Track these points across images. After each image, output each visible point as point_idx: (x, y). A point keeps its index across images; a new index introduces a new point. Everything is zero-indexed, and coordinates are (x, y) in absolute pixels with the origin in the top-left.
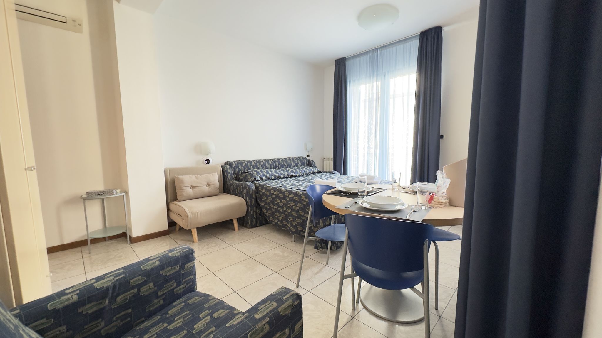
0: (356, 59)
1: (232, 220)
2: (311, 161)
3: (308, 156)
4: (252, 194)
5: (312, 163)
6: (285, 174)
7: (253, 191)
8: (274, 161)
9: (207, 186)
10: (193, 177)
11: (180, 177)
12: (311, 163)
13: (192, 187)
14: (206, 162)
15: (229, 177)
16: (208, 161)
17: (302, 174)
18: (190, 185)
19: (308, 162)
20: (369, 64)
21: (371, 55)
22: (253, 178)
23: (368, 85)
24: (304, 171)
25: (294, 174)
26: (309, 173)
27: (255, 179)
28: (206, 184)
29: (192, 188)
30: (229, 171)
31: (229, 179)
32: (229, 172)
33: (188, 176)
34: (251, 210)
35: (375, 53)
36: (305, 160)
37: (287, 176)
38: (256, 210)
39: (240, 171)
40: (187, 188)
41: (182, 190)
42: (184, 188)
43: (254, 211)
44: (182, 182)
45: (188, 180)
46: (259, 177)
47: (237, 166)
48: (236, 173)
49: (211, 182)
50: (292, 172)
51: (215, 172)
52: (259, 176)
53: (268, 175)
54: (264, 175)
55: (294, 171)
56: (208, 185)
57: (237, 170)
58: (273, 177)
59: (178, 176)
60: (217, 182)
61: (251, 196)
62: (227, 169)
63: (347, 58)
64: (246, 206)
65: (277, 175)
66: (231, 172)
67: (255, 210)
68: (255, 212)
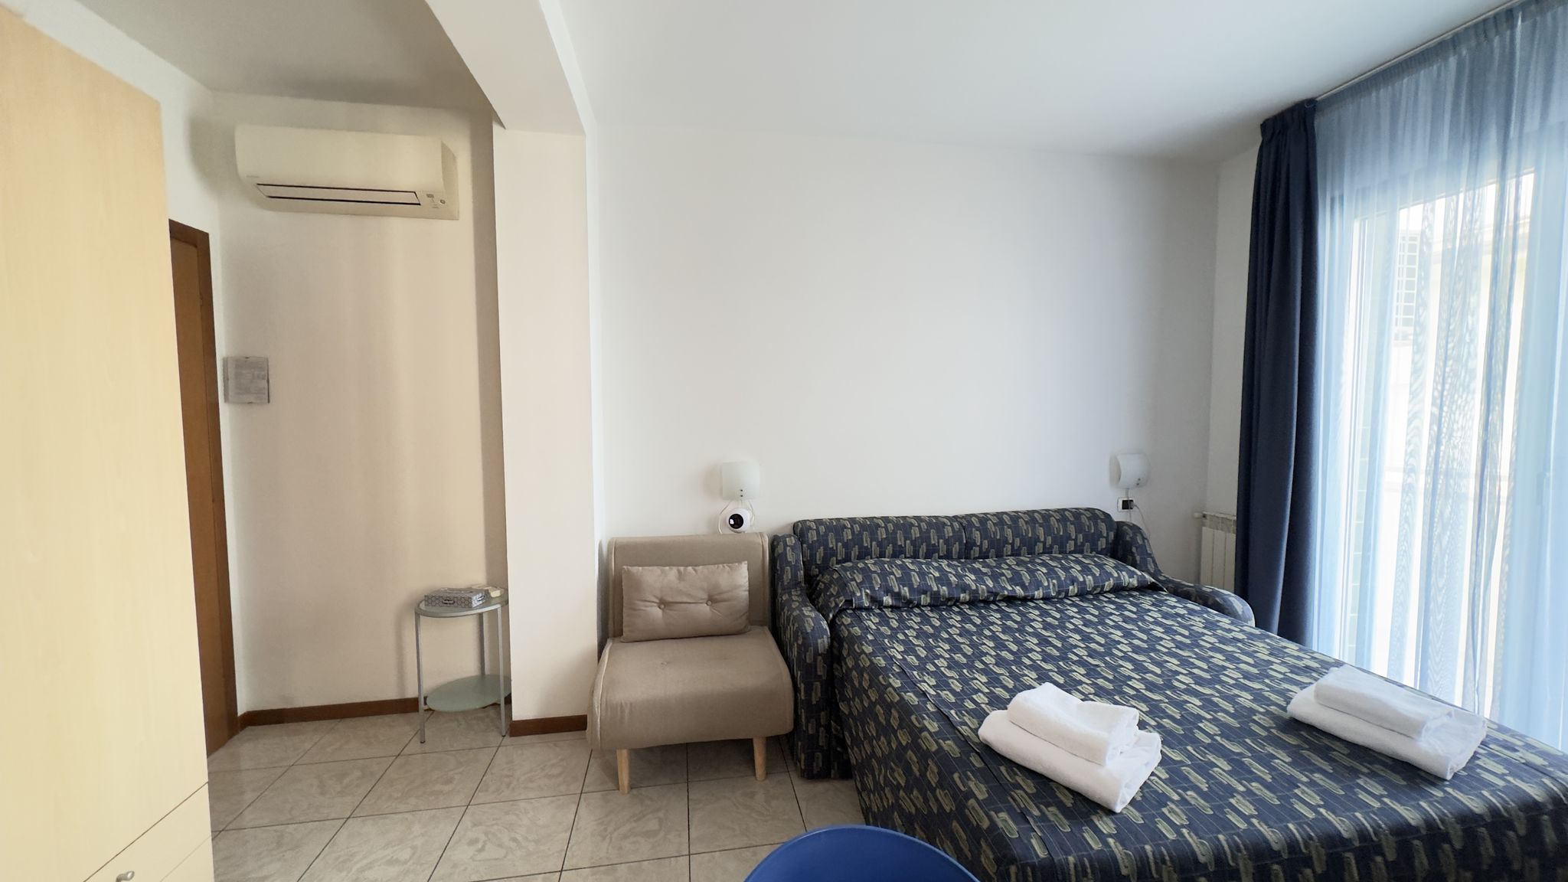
0: (1374, 94)
1: (750, 741)
2: (1130, 532)
3: (1127, 505)
4: (813, 666)
5: (1133, 539)
6: (976, 591)
7: (820, 655)
8: (965, 522)
9: (710, 603)
10: (672, 573)
11: (635, 569)
12: (1128, 539)
13: (664, 604)
14: (732, 522)
15: (787, 576)
16: (737, 521)
17: (1059, 593)
18: (657, 598)
19: (1117, 536)
20: (1449, 99)
21: (1464, 52)
22: (841, 598)
23: (1440, 204)
24: (1073, 580)
25: (1019, 591)
26: (1095, 588)
27: (849, 602)
28: (705, 596)
29: (663, 606)
30: (790, 557)
31: (786, 583)
32: (789, 560)
33: (657, 570)
34: (808, 721)
35: (1496, 40)
36: (1103, 527)
37: (988, 597)
38: (830, 724)
39: (833, 556)
40: (646, 607)
41: (635, 610)
42: (640, 605)
43: (819, 725)
44: (637, 585)
45: (655, 579)
46: (867, 594)
47: (822, 541)
48: (818, 562)
49: (721, 593)
50: (1016, 580)
51: (740, 562)
52: (868, 591)
53: (905, 591)
54: (888, 591)
55: (1026, 578)
56: (712, 600)
57: (820, 553)
58: (925, 599)
59: (629, 567)
60: (743, 593)
61: (809, 670)
62: (785, 550)
63: (1323, 100)
64: (792, 704)
65: (944, 590)
66: (797, 561)
67: (823, 722)
68: (822, 729)
